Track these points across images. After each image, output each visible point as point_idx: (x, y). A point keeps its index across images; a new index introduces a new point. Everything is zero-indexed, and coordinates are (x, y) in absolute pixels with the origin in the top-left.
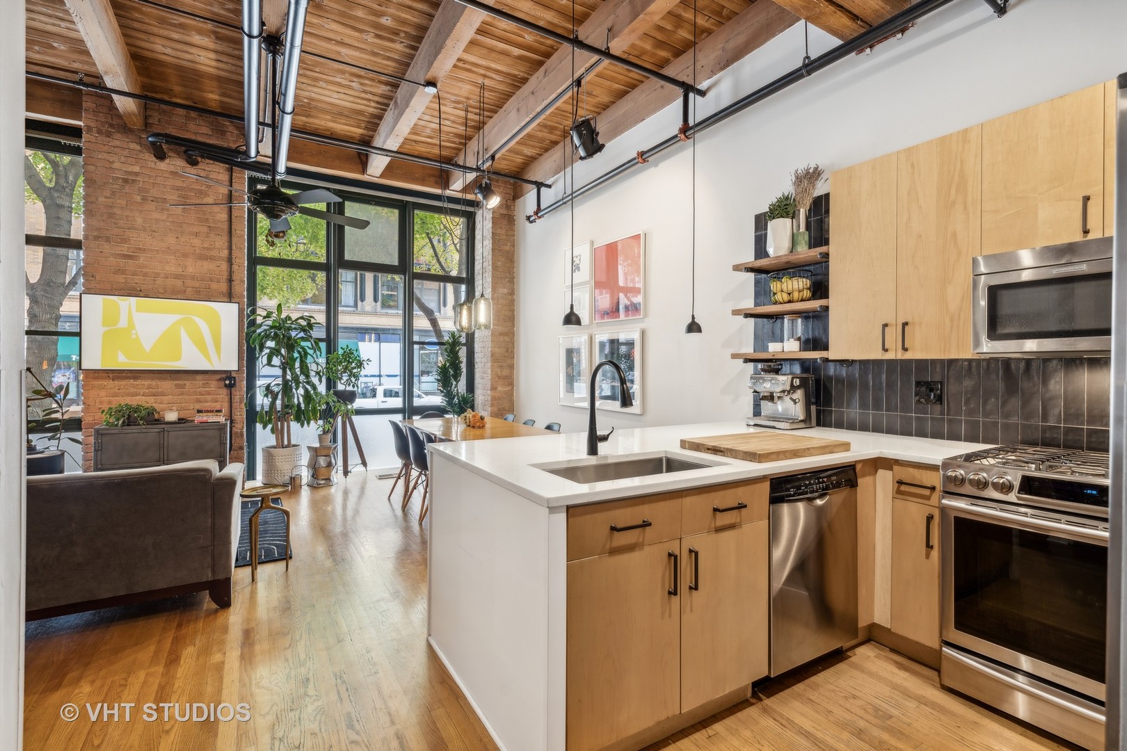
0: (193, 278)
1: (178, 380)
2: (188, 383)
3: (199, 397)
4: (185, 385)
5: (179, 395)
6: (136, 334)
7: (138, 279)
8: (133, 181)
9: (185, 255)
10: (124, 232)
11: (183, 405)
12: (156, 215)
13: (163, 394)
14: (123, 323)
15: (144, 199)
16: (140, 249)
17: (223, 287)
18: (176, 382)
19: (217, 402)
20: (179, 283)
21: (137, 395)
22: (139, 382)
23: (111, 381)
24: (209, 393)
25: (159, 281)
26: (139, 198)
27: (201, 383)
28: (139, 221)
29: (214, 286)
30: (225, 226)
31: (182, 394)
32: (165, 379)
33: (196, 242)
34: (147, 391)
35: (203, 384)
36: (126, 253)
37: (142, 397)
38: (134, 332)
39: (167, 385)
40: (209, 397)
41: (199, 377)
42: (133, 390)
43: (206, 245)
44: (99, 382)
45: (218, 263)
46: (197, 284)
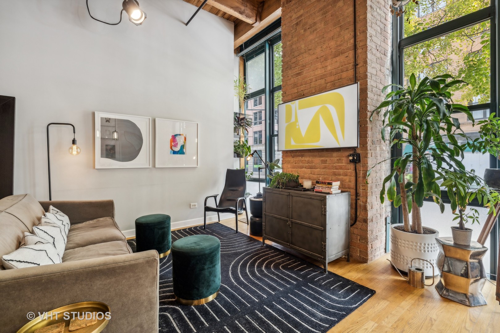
0: (331, 74)
1: (323, 157)
2: (328, 159)
3: (335, 170)
4: (326, 160)
5: (323, 169)
6: (298, 125)
7: (302, 88)
8: (300, 21)
9: (326, 59)
10: (297, 58)
11: (325, 176)
12: (311, 37)
13: (315, 168)
14: (293, 119)
15: (305, 30)
16: (303, 66)
17: (351, 73)
18: (322, 159)
19: (346, 175)
20: (323, 81)
21: (302, 167)
22: (303, 159)
23: (292, 158)
24: (341, 168)
25: (313, 84)
26: (302, 31)
27: (336, 159)
28: (303, 46)
29: (344, 75)
30: (351, 19)
31: (325, 168)
32: (315, 156)
33: (332, 44)
34: (307, 165)
35: (337, 160)
36: (298, 72)
37: (305, 169)
38: (297, 124)
39: (317, 160)
40: (341, 171)
41: (335, 154)
42: (301, 164)
43: (338, 43)
44: (288, 159)
45: (346, 54)
46: (332, 78)
